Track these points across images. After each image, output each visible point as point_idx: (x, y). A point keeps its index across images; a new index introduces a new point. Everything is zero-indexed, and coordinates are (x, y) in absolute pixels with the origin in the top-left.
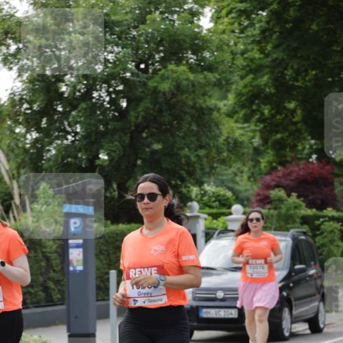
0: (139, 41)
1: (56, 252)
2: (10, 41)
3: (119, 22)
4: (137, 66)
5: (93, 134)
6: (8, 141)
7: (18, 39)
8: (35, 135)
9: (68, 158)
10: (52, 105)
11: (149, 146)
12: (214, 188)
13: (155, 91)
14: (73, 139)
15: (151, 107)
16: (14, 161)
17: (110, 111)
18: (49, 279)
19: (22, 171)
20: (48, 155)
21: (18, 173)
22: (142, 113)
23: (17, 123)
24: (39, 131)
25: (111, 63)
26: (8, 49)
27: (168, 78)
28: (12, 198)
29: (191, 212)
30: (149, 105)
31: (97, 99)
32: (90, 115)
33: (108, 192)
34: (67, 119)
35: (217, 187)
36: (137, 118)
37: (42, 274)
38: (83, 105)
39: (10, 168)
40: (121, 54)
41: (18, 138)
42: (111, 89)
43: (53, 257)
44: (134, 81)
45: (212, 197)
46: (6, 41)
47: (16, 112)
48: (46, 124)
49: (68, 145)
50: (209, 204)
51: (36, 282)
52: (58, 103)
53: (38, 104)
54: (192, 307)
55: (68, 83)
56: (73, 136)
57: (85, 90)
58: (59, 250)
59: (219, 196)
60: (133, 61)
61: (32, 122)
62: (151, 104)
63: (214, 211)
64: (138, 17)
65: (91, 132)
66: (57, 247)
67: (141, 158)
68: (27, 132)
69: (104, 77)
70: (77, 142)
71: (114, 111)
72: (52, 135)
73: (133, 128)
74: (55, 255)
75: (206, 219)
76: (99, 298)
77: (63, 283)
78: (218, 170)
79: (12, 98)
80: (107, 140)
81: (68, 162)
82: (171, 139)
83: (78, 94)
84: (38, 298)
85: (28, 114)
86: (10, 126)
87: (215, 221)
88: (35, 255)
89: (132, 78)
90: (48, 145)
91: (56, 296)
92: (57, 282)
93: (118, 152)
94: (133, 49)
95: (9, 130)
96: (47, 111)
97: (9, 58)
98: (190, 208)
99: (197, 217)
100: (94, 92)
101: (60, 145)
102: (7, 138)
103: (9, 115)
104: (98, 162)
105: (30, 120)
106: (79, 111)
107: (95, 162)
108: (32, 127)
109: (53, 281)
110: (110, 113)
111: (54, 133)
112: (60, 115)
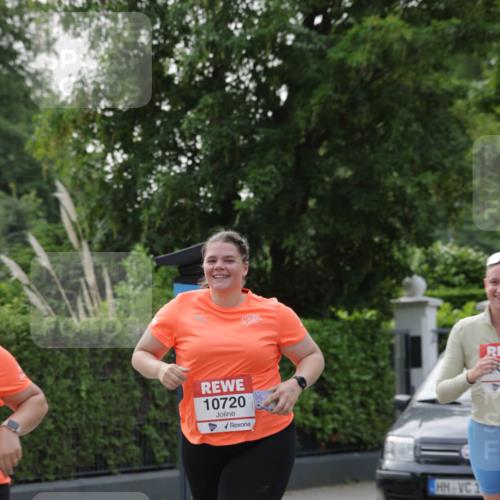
4: (308, 22)
5: (226, 153)
6: (74, 170)
8: (120, 157)
9: (181, 197)
10: (152, 101)
11: (330, 173)
12: (456, 248)
13: (342, 68)
14: (190, 162)
15: (336, 96)
16: (83, 205)
17: (257, 108)
18: (148, 421)
19: (99, 225)
20: (145, 195)
21: (91, 227)
23: (88, 134)
24: (130, 150)
25: (258, 17)
29: (410, 296)
30: (330, 93)
31: (233, 87)
32: (221, 117)
33: (254, 260)
35: (461, 246)
36: (308, 120)
37: (135, 413)
38: (208, 99)
39: (78, 218)
41: (93, 163)
42: (259, 68)
44: (301, 50)
45: (452, 265)
47: (89, 114)
48: (139, 135)
49: (181, 174)
50: (445, 278)
51: (124, 427)
52: (163, 95)
54: (413, 475)
56: (189, 158)
57: (211, 69)
59: (464, 263)
61: (116, 129)
62: (336, 90)
63: (455, 292)
65: (223, 148)
67: (315, 196)
68: (105, 152)
70: (197, 168)
71: (262, 107)
72: (152, 156)
73: (303, 140)
75: (438, 308)
77: (171, 428)
78: (463, 213)
80: (252, 163)
81: (181, 204)
83: (198, 78)
84: (129, 456)
85: (109, 118)
86: (77, 141)
87: (456, 312)
88: (124, 377)
89: (299, 45)
90: (145, 176)
91: (161, 453)
92: (163, 427)
93: (274, 185)
95: (74, 148)
98: (409, 287)
99: (422, 305)
100: (228, 74)
101: (164, 174)
102: (71, 163)
103: (74, 121)
104: (237, 205)
105: (111, 130)
106: (200, 111)
107: (233, 205)
108: (115, 143)
109: (155, 425)
110: (256, 112)
111: (156, 151)
112: (165, 119)
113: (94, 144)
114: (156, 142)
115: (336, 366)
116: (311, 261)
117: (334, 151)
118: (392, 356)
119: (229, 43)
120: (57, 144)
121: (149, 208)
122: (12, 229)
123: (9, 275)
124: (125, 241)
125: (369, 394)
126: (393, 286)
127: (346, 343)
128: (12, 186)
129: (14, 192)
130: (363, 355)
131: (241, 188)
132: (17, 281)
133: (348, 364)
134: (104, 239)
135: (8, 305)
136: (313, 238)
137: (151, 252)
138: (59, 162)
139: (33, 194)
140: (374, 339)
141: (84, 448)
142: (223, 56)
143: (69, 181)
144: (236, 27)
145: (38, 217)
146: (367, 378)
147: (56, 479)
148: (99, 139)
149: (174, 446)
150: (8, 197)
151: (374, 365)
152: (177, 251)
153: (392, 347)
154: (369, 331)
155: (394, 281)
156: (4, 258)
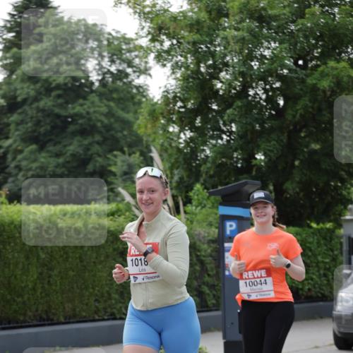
0: (298, 36)
1: (211, 256)
2: (164, 37)
3: (276, 16)
4: (296, 63)
5: (249, 133)
6: (161, 141)
7: (172, 35)
8: (189, 134)
9: (224, 157)
10: (206, 103)
11: (307, 146)
13: (314, 89)
14: (228, 138)
15: (310, 105)
16: (167, 160)
17: (267, 109)
18: (204, 283)
19: (176, 172)
20: (203, 156)
21: (172, 173)
22: (301, 111)
23: (170, 121)
24: (193, 130)
25: (267, 59)
26: (162, 45)
27: (328, 75)
29: (351, 215)
30: (308, 103)
31: (253, 97)
32: (246, 113)
34: (222, 118)
36: (294, 116)
37: (196, 278)
38: (239, 103)
39: (164, 168)
40: (278, 49)
41: (171, 137)
42: (268, 87)
43: (208, 261)
44: (291, 77)
46: (159, 37)
47: (170, 110)
48: (200, 122)
49: (223, 144)
52: (213, 100)
53: (192, 102)
55: (223, 80)
56: (228, 136)
57: (241, 87)
58: (214, 254)
60: (291, 57)
61: (185, 121)
62: (310, 101)
64: (296, 11)
65: (247, 131)
66: (212, 251)
67: (299, 159)
68: (180, 132)
69: (261, 74)
70: (232, 142)
71: (270, 109)
72: (206, 134)
73: (291, 128)
74: (210, 258)
77: (217, 287)
79: (166, 96)
80: (263, 140)
81: (223, 161)
83: (233, 91)
85: (182, 112)
86: (163, 125)
89: (290, 75)
90: (203, 145)
91: (211, 302)
92: (212, 287)
93: (275, 152)
94: (290, 44)
95: (162, 129)
96: (202, 109)
97: (163, 54)
98: (351, 211)
100: (250, 90)
101: (215, 146)
102: (160, 137)
103: (162, 114)
104: (254, 162)
105: (183, 119)
106: (234, 109)
107: (251, 162)
108: (186, 126)
109: (207, 286)
110: (266, 111)
111: (209, 132)
112: (214, 114)
113: (173, 127)
114: (209, 126)
115: (310, 254)
116: (296, 195)
117: (309, 135)
118: (341, 249)
119: (252, 72)
120: (152, 127)
121: (205, 163)
122: (125, 173)
123: (123, 200)
124: (191, 181)
125: (329, 269)
126: (342, 210)
127: (316, 241)
128: (126, 149)
129: (127, 153)
130: (325, 248)
131: (256, 153)
132: (128, 203)
133: (317, 253)
134: (179, 180)
135: (123, 217)
136: (298, 183)
137: (206, 188)
138: (153, 136)
139: (138, 154)
140: (331, 239)
142: (249, 80)
143: (159, 147)
144: (255, 64)
146: (327, 260)
148: (176, 124)
149: (219, 298)
150: (124, 156)
151: (331, 253)
152: (220, 188)
153: (341, 244)
154: (329, 235)
155: (342, 207)
156: (120, 190)
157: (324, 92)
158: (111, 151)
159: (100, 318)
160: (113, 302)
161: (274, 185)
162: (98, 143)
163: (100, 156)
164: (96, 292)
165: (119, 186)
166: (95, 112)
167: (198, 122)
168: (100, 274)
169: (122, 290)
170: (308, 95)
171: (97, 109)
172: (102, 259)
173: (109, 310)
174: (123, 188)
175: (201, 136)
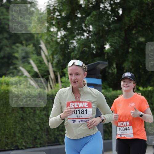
5: (101, 32)
6: (46, 37)
8: (63, 33)
9: (85, 47)
10: (74, 14)
11: (136, 39)
14: (88, 35)
16: (50, 50)
17: (111, 16)
19: (55, 57)
20: (72, 46)
21: (53, 57)
22: (134, 17)
23: (51, 25)
24: (66, 30)
28: (49, 74)
31: (103, 9)
32: (99, 19)
33: (110, 69)
36: (130, 21)
38: (94, 13)
39: (48, 54)
41: (52, 35)
42: (112, 2)
47: (51, 17)
48: (70, 25)
49: (85, 39)
52: (78, 11)
53: (65, 12)
56: (87, 34)
57: (95, 3)
61: (61, 24)
65: (99, 30)
67: (131, 47)
68: (58, 31)
70: (90, 37)
71: (114, 16)
72: (74, 33)
73: (127, 27)
76: (106, 138)
79: (49, 8)
80: (110, 36)
81: (84, 50)
82: (151, 34)
83: (90, 5)
85: (59, 19)
86: (47, 27)
90: (72, 40)
96: (71, 17)
100: (101, 4)
101: (79, 40)
102: (45, 35)
105: (60, 23)
106: (92, 17)
108: (61, 28)
110: (111, 18)
111: (76, 31)
112: (79, 20)
113: (54, 28)
114: (76, 27)
121: (73, 51)
122: (24, 58)
123: (23, 74)
124: (65, 62)
128: (24, 42)
129: (25, 45)
131: (106, 44)
132: (26, 77)
134: (57, 62)
136: (132, 62)
139: (31, 45)
141: (51, 135)
143: (45, 41)
145: (33, 54)
147: (41, 147)
148: (55, 26)
156: (21, 68)
157: (148, 4)
158: (14, 43)
159: (9, 149)
160: (17, 138)
161: (117, 64)
162: (6, 38)
163: (7, 46)
164: (6, 132)
165: (20, 66)
166: (4, 19)
167: (69, 25)
168: (9, 121)
169: (22, 131)
170: (137, 7)
171: (5, 17)
172: (10, 112)
173: (14, 144)
174: (23, 67)
175: (71, 34)
